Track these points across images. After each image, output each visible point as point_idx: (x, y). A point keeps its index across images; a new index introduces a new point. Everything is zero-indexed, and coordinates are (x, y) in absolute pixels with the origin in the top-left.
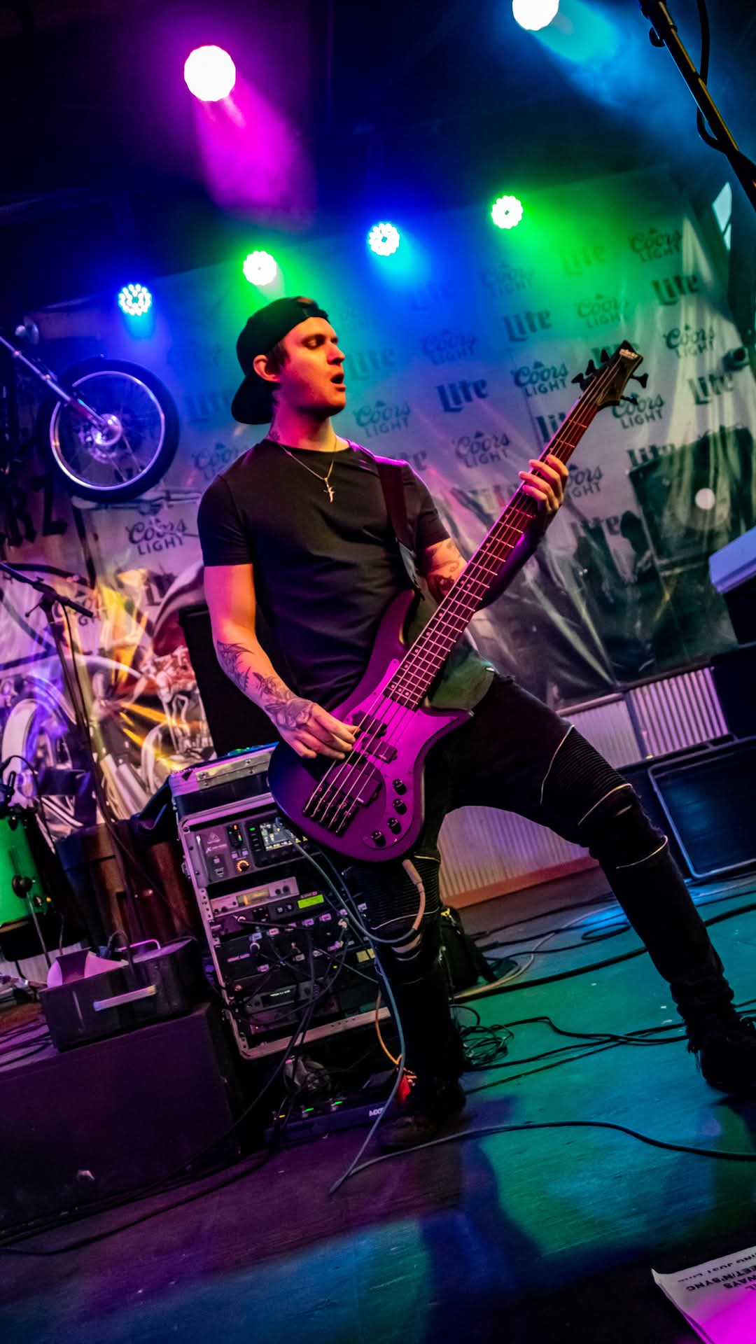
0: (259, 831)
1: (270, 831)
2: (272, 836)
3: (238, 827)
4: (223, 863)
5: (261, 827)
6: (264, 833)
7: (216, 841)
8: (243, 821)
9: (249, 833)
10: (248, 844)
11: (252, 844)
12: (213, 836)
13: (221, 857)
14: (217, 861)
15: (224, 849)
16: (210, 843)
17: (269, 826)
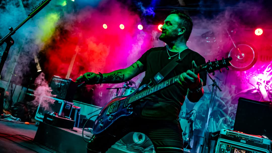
0: (234, 150)
1: (237, 151)
2: (236, 152)
3: (230, 146)
4: (223, 151)
5: (235, 149)
6: (235, 151)
7: (224, 147)
8: (232, 146)
9: (232, 149)
10: (230, 151)
11: (231, 151)
12: (224, 145)
13: (224, 150)
14: (222, 150)
15: (225, 149)
16: (223, 146)
17: (237, 150)
